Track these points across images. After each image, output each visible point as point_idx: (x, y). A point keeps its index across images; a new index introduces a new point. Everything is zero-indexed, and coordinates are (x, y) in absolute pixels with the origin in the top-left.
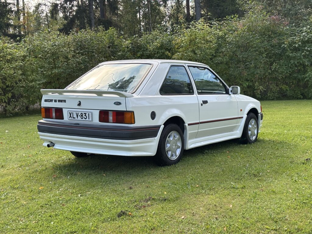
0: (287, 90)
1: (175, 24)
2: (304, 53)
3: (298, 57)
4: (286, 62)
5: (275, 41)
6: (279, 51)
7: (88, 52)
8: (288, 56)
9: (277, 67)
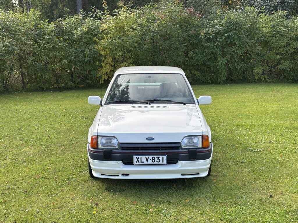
0: (199, 76)
1: (98, 10)
2: (216, 44)
3: (212, 47)
4: (200, 51)
5: (192, 32)
6: (196, 41)
7: (15, 35)
8: (202, 46)
9: (194, 56)
